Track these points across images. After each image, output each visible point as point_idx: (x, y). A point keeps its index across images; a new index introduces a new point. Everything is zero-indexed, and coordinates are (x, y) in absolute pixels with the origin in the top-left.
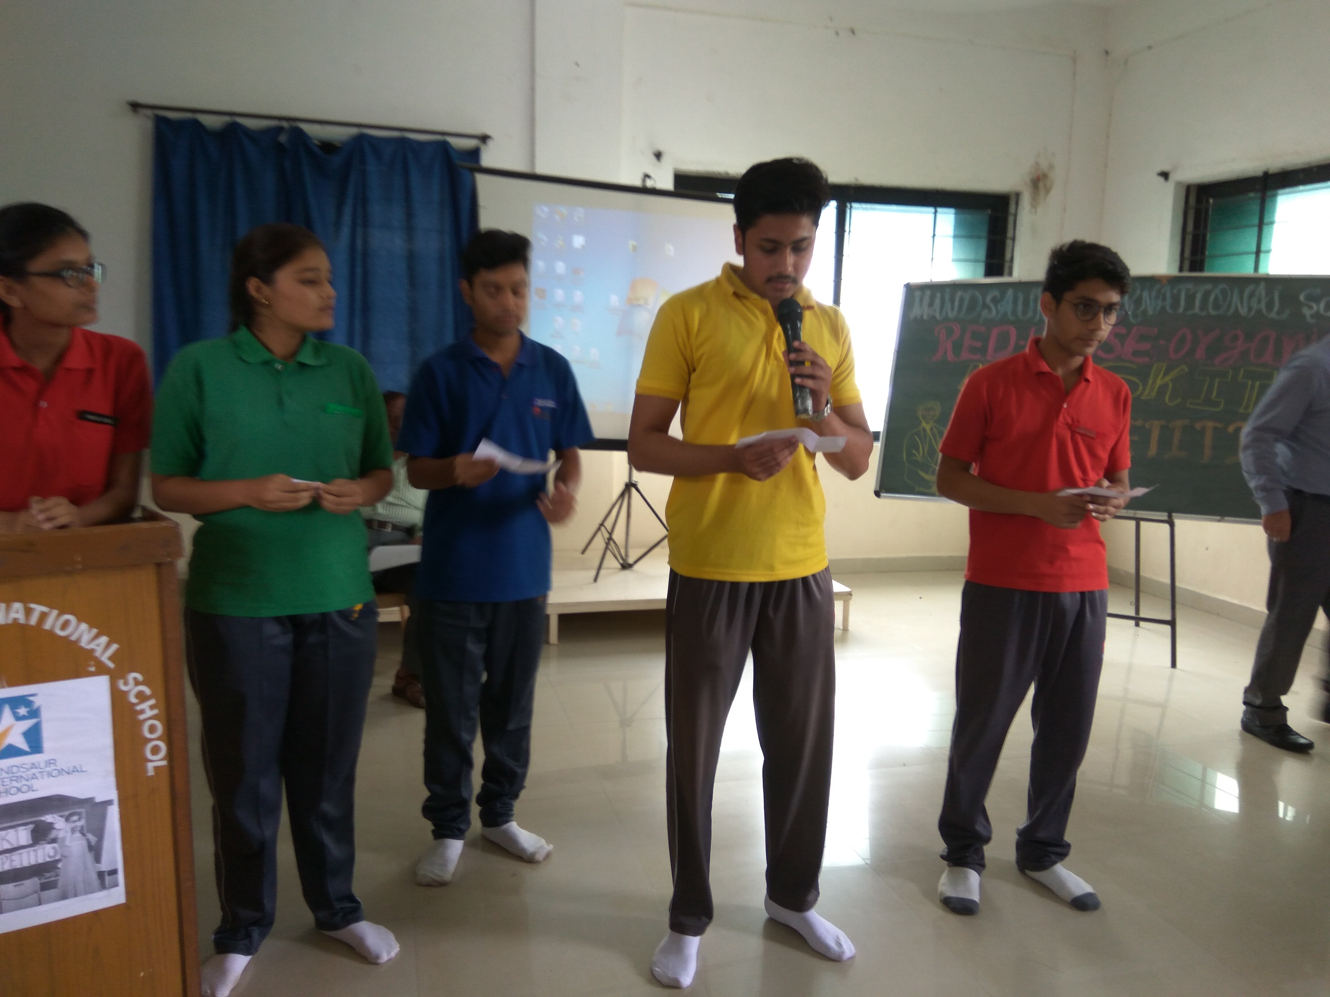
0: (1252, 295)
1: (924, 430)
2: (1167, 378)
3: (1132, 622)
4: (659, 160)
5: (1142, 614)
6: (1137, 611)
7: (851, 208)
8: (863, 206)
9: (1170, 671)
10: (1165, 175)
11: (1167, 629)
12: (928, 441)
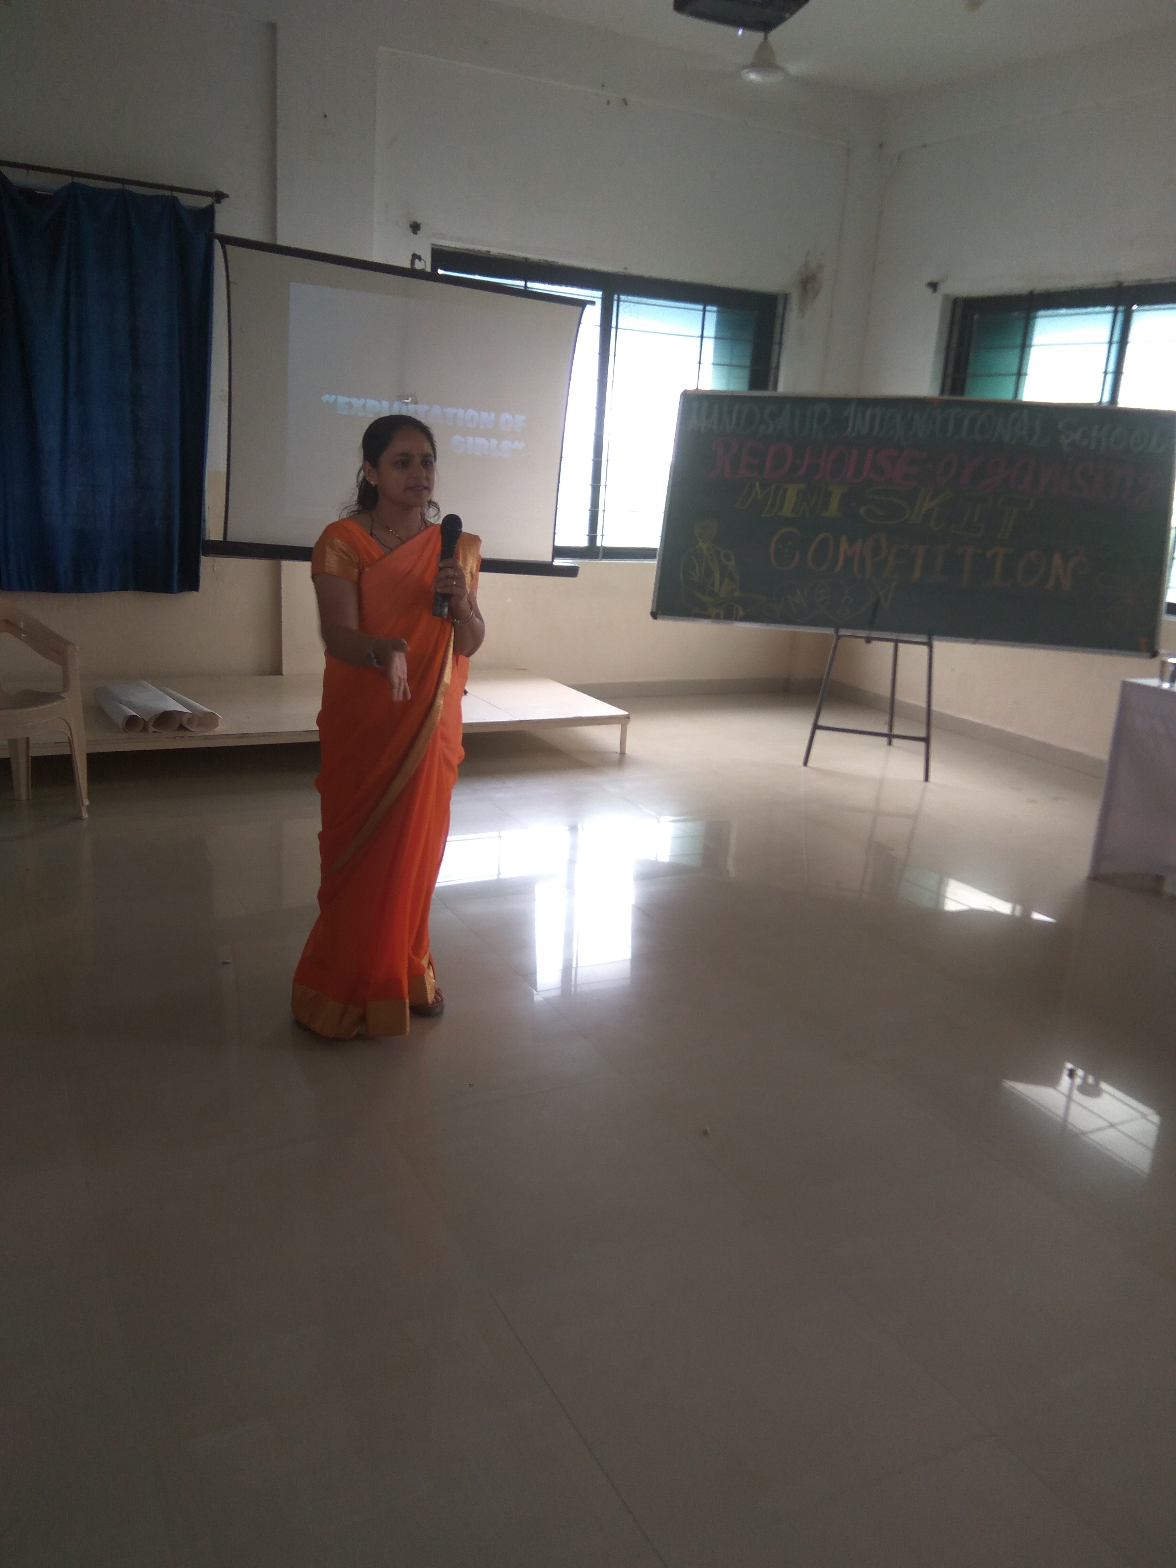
0: (1015, 423)
1: (701, 549)
2: (933, 504)
3: (885, 740)
4: (415, 232)
5: (896, 732)
6: (891, 729)
7: (619, 301)
8: (630, 298)
9: (923, 784)
10: (934, 286)
11: (922, 745)
12: (704, 562)
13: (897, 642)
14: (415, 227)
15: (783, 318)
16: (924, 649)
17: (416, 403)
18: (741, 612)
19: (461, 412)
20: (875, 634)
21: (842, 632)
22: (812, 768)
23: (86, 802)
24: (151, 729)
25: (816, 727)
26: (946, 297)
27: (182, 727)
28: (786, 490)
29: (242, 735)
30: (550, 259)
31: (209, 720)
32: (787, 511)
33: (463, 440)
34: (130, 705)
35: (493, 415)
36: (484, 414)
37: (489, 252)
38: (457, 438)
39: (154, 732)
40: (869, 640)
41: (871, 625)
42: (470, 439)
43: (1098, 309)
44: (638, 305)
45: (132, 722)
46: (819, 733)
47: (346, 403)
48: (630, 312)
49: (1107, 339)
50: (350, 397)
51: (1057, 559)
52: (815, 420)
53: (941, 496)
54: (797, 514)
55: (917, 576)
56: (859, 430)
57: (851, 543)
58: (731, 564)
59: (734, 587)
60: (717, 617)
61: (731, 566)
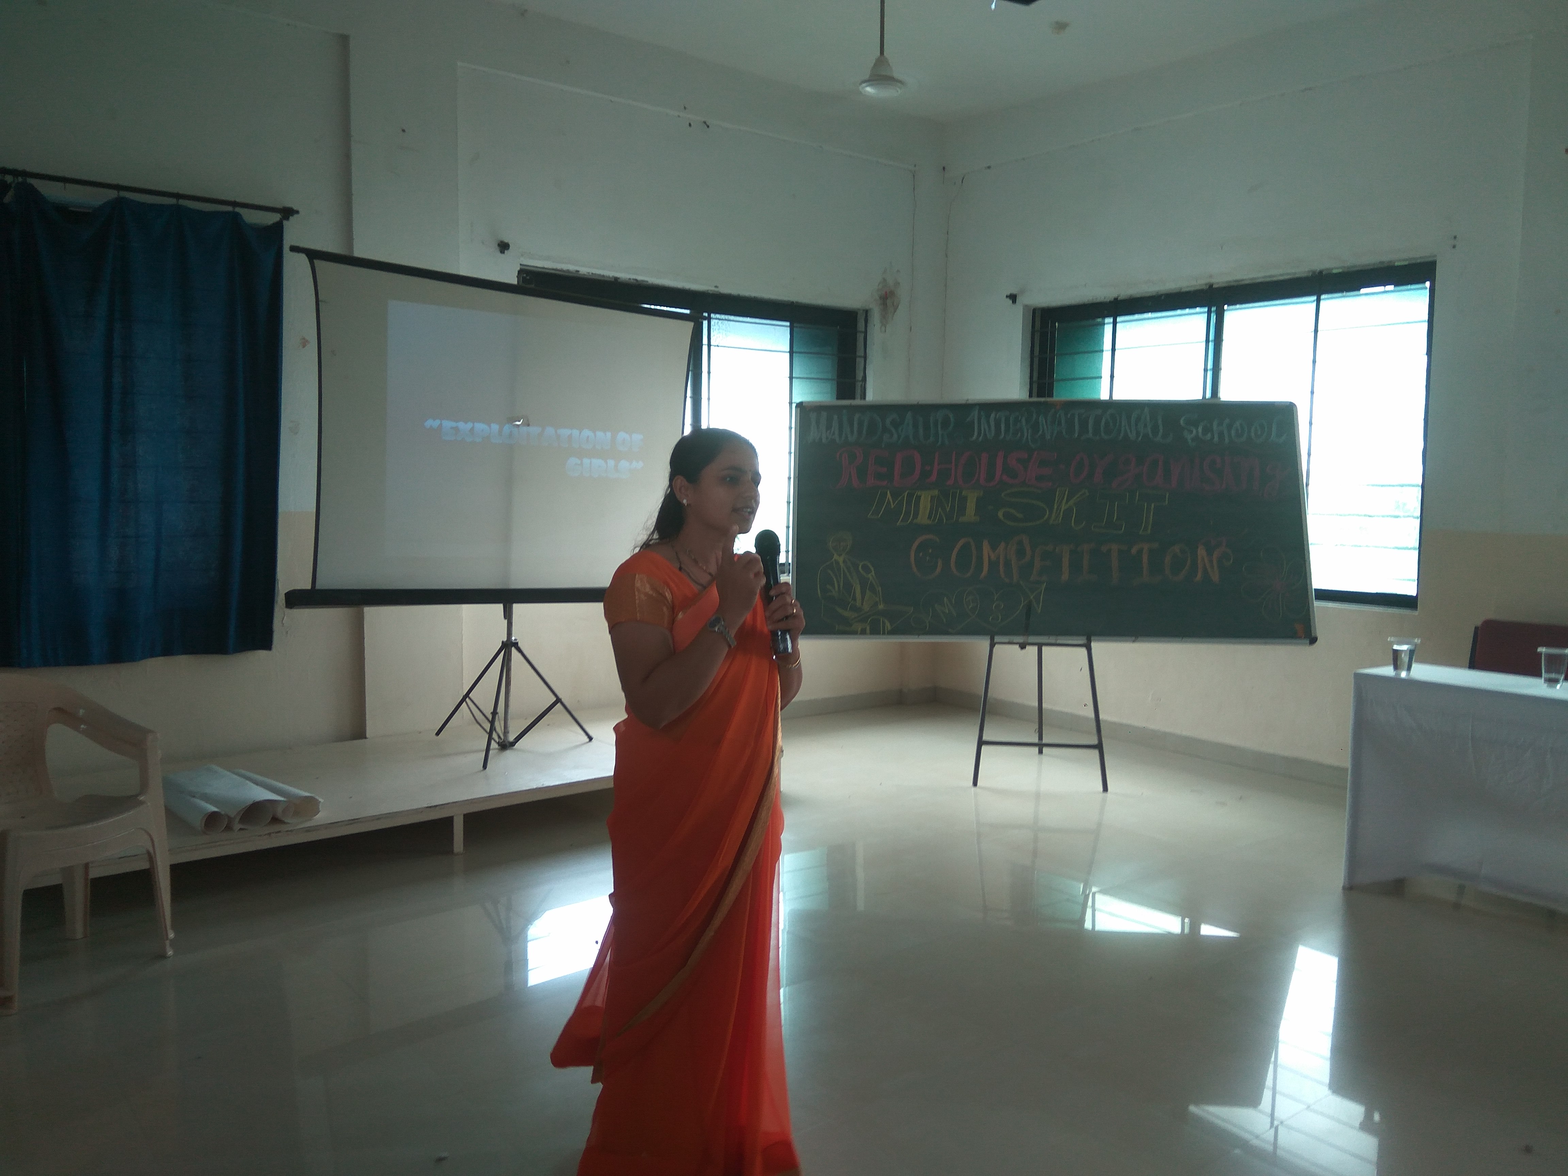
0: (1138, 420)
1: (837, 563)
2: (1071, 502)
3: (1036, 749)
4: (502, 252)
5: (1045, 741)
6: (1041, 738)
7: (709, 319)
8: (718, 316)
9: (1103, 795)
10: (1013, 298)
11: (1096, 752)
12: (842, 575)
13: (1040, 646)
14: (504, 247)
15: (866, 332)
16: (1083, 651)
17: (528, 425)
18: (888, 626)
19: (575, 432)
20: (1029, 639)
21: (997, 639)
22: (982, 788)
23: (171, 935)
24: (237, 826)
25: (981, 743)
26: (1026, 307)
27: (275, 820)
28: (919, 498)
29: (352, 822)
30: (640, 278)
31: (309, 806)
32: (923, 519)
33: (579, 462)
34: (206, 798)
35: (609, 434)
36: (600, 434)
37: (578, 271)
38: (573, 461)
39: (241, 829)
40: (1023, 646)
41: (1026, 631)
42: (586, 461)
43: (1187, 311)
44: (726, 322)
45: (212, 820)
46: (984, 748)
47: (452, 428)
48: (718, 329)
49: (1204, 339)
50: (457, 421)
51: (1201, 552)
52: (939, 426)
53: (1078, 496)
54: (934, 520)
55: (1065, 576)
56: (985, 435)
57: (994, 547)
58: (871, 576)
59: (878, 600)
60: (863, 632)
61: (871, 578)
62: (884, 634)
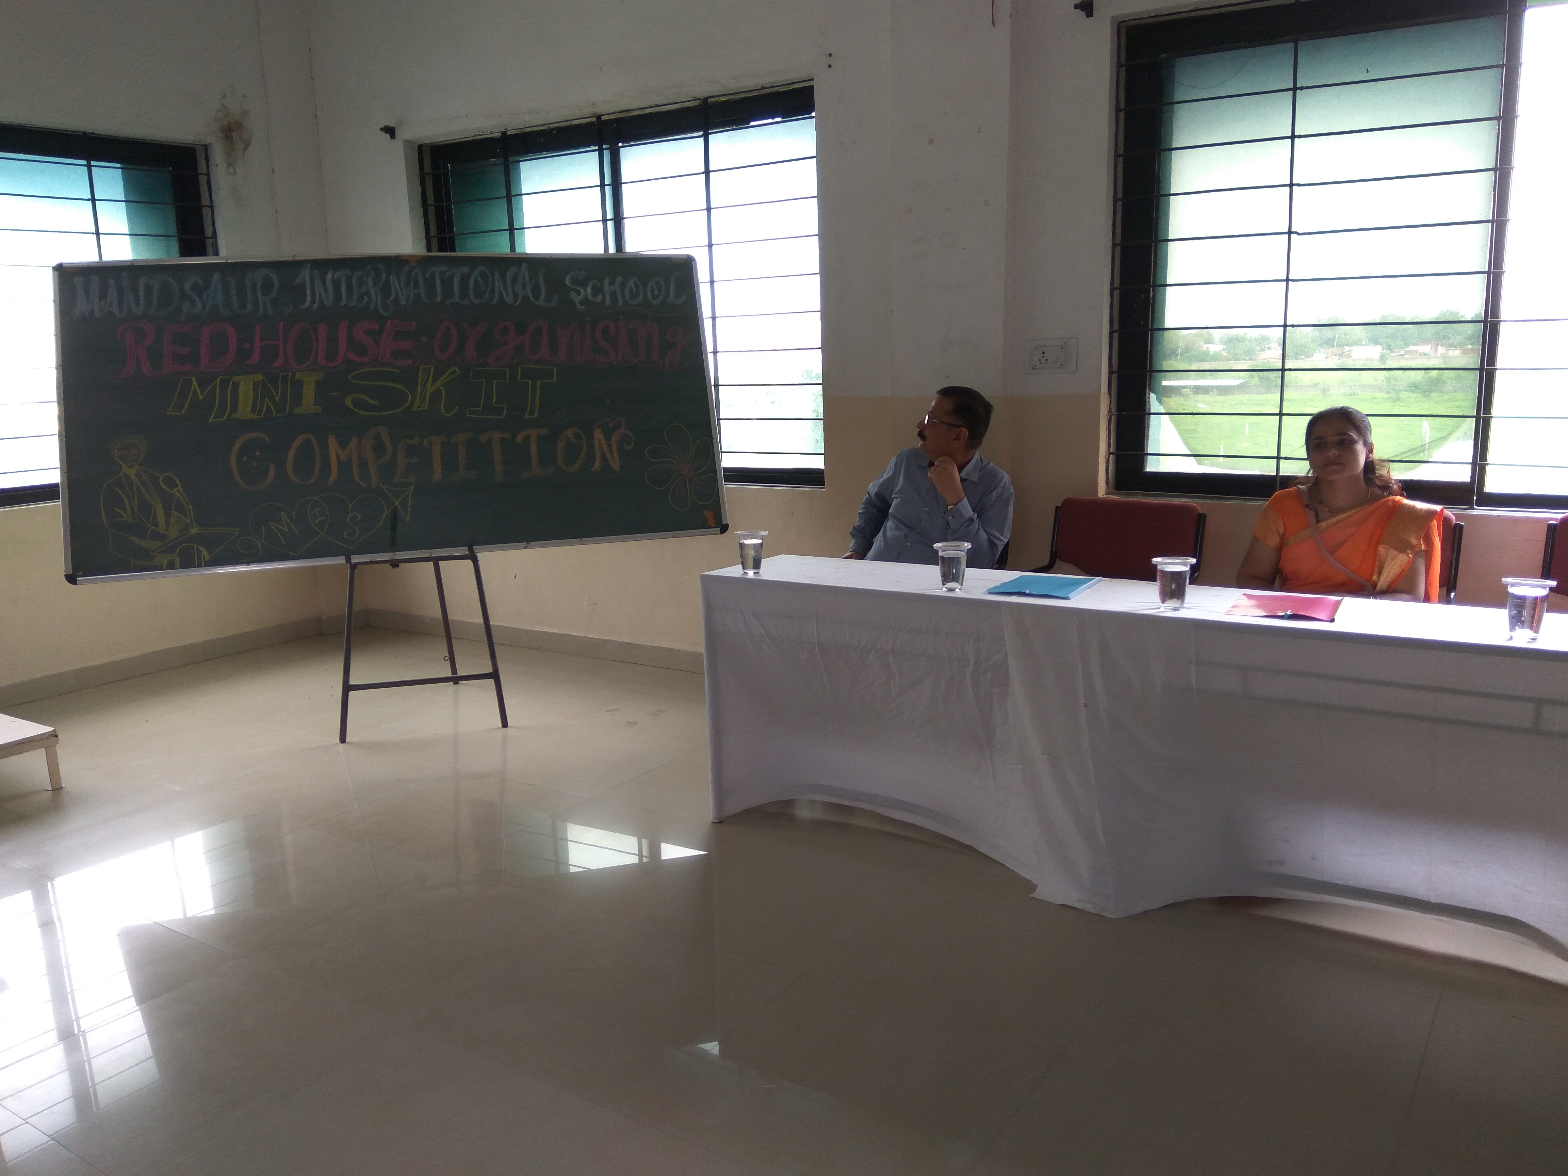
0: (514, 279)
1: (127, 477)
2: (439, 383)
3: (450, 685)
5: (461, 672)
6: (453, 668)
9: (502, 731)
10: (390, 131)
11: (491, 685)
12: (136, 492)
13: (436, 560)
15: (208, 174)
16: (469, 563)
20: (400, 555)
21: (355, 559)
22: (353, 743)
25: (347, 688)
28: (236, 385)
32: (244, 411)
40: (395, 564)
41: (393, 545)
43: (578, 149)
46: (353, 696)
49: (598, 180)
51: (598, 435)
52: (259, 292)
53: (447, 374)
54: (259, 414)
55: (438, 474)
56: (321, 301)
57: (343, 445)
58: (178, 492)
59: (189, 521)
60: (171, 566)
61: (177, 494)
62: (200, 566)
